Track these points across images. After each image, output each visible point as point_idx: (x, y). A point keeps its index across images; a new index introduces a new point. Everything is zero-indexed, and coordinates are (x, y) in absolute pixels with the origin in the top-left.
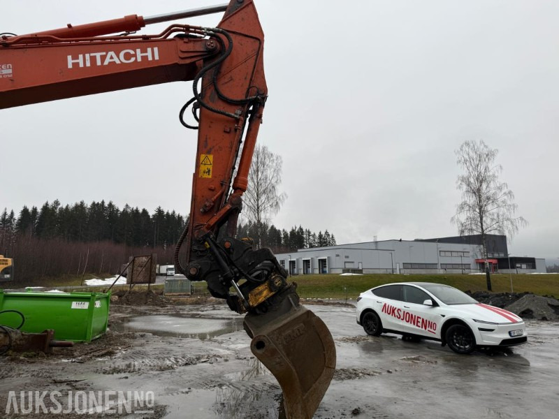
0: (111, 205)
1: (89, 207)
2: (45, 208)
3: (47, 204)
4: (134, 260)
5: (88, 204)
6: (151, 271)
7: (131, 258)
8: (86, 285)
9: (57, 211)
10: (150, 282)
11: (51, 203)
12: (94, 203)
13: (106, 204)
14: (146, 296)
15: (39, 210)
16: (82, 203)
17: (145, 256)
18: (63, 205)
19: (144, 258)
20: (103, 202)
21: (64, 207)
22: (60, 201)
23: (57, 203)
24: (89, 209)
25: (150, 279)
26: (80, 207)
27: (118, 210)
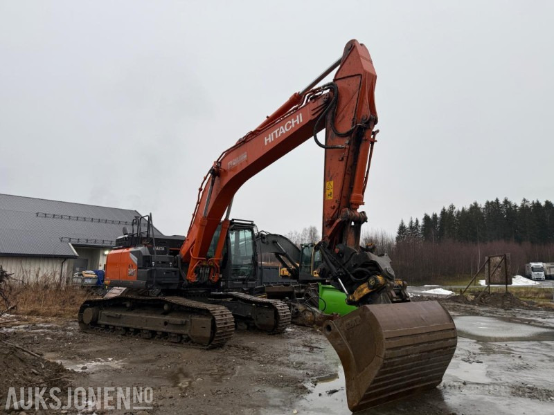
0: (506, 202)
1: (483, 206)
2: (443, 213)
3: (444, 210)
4: (489, 260)
5: (482, 204)
6: (506, 272)
7: (487, 258)
8: (480, 285)
9: (454, 214)
10: (507, 284)
11: (447, 208)
12: (488, 203)
13: (501, 202)
14: (503, 297)
15: (439, 216)
16: (476, 204)
17: (499, 256)
18: (458, 208)
19: (498, 258)
20: (497, 200)
21: (461, 210)
22: (455, 205)
23: (452, 207)
24: (484, 209)
25: (507, 280)
26: (475, 208)
27: (515, 206)
